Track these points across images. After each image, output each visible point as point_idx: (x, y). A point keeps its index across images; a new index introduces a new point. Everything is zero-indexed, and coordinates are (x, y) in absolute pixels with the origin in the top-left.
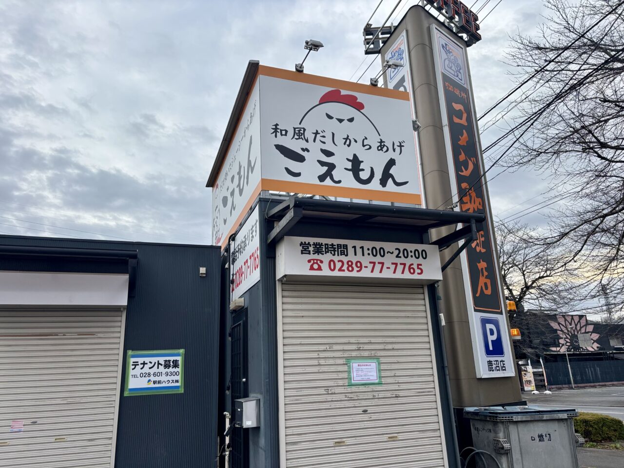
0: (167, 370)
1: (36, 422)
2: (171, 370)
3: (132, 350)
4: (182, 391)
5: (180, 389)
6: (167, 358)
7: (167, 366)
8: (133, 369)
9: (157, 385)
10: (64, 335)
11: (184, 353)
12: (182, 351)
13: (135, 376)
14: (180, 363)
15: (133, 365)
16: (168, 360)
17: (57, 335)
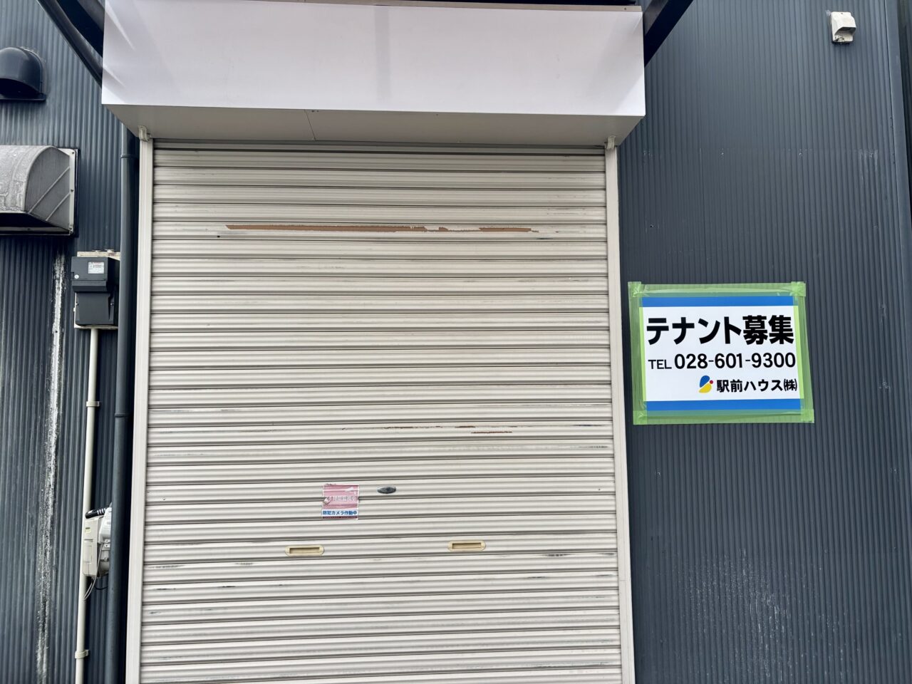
0: (754, 347)
1: (394, 490)
2: (768, 347)
3: (644, 282)
4: (807, 415)
5: (803, 411)
6: (755, 311)
7: (754, 332)
8: (652, 342)
9: (728, 395)
10: (442, 230)
11: (804, 295)
12: (797, 289)
13: (659, 364)
14: (795, 326)
15: (650, 329)
16: (755, 315)
17: (423, 229)
